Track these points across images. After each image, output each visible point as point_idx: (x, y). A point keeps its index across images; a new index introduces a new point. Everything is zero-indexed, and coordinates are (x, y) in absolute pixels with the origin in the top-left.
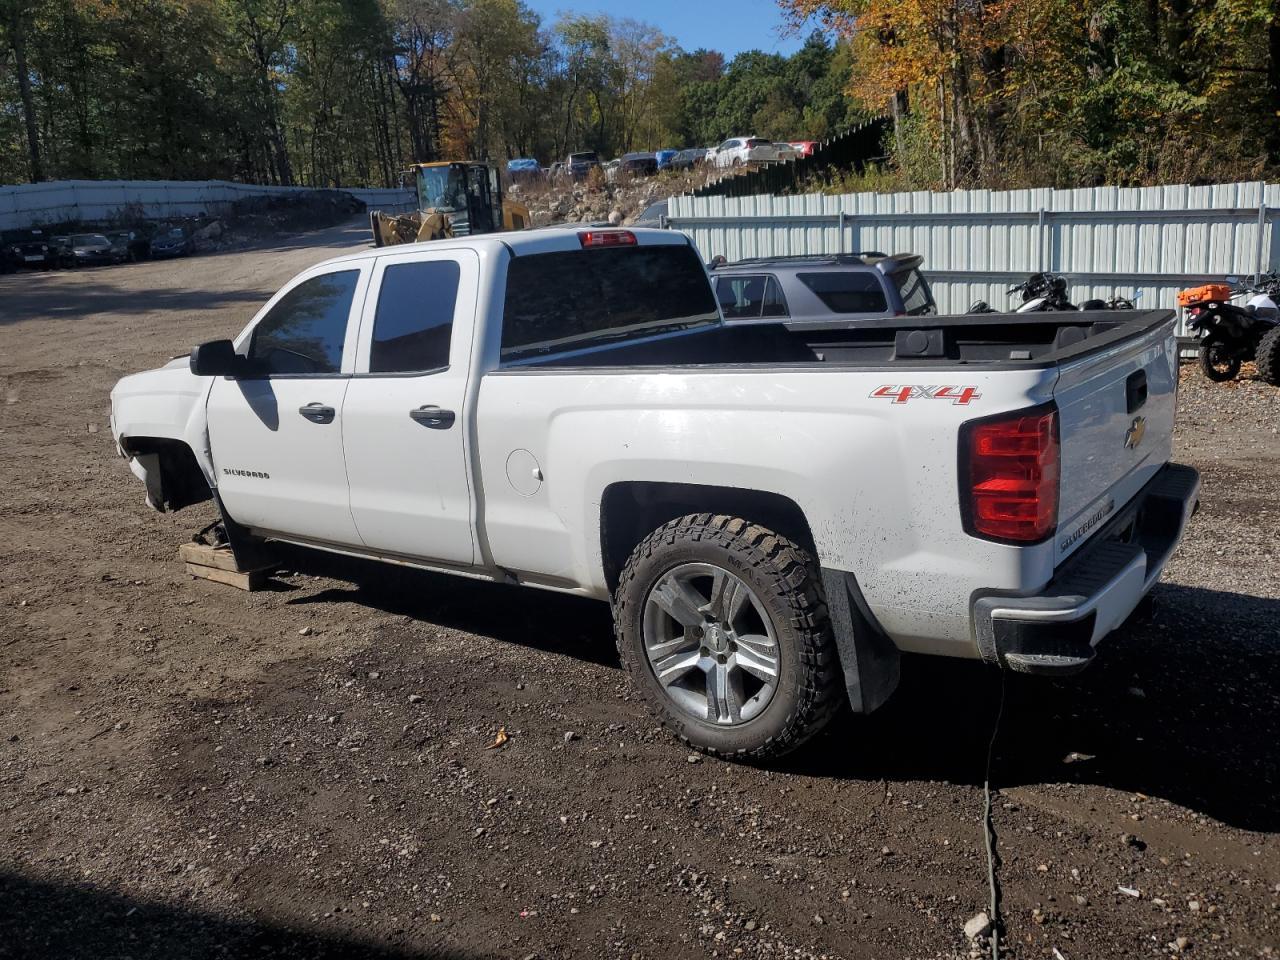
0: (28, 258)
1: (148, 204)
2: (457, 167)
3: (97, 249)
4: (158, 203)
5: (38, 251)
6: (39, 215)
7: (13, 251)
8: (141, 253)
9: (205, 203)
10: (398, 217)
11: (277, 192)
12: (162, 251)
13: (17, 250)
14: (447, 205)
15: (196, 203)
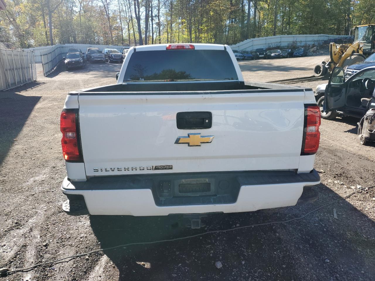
0: (260, 56)
1: (298, 41)
2: (370, 26)
3: (277, 54)
4: (301, 41)
5: (263, 54)
6: (270, 45)
7: (257, 54)
8: (291, 55)
9: (314, 41)
10: (341, 45)
11: (338, 37)
12: (296, 55)
13: (258, 54)
14: (364, 40)
15: (311, 41)
